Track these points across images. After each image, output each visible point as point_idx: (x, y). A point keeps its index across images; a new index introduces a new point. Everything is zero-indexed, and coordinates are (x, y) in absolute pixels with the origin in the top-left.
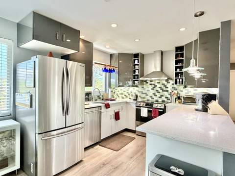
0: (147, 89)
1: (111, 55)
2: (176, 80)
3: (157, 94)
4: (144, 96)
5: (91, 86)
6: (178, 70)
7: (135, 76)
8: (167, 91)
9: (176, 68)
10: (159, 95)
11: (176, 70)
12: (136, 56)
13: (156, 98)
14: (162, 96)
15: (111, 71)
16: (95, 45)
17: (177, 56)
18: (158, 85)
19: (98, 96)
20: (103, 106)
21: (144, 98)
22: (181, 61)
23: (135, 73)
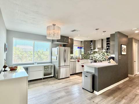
0: (97, 55)
1: (81, 41)
2: (107, 51)
3: (101, 57)
4: (95, 58)
5: (73, 54)
6: (108, 47)
7: (91, 49)
8: (105, 56)
9: (107, 46)
10: (101, 58)
11: (107, 47)
12: (92, 41)
13: (100, 59)
14: (103, 58)
15: (81, 48)
16: (74, 39)
17: (107, 41)
18: (101, 53)
19: (76, 58)
20: (77, 61)
21: (96, 59)
22: (109, 44)
23: (91, 48)
